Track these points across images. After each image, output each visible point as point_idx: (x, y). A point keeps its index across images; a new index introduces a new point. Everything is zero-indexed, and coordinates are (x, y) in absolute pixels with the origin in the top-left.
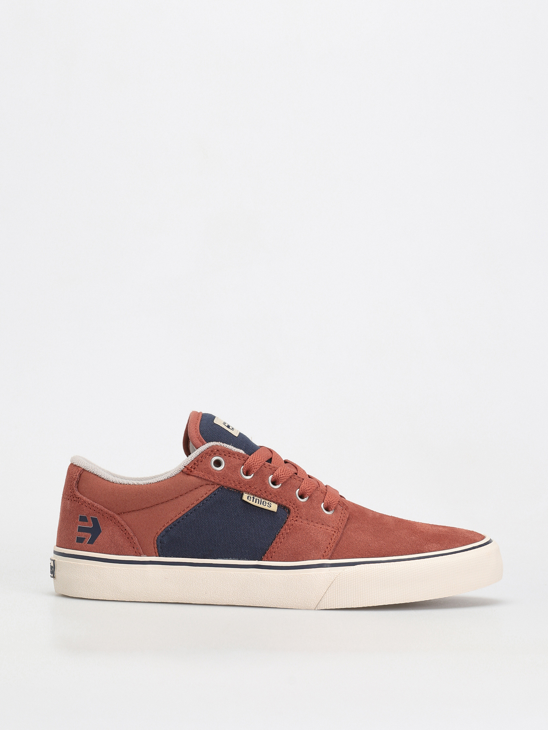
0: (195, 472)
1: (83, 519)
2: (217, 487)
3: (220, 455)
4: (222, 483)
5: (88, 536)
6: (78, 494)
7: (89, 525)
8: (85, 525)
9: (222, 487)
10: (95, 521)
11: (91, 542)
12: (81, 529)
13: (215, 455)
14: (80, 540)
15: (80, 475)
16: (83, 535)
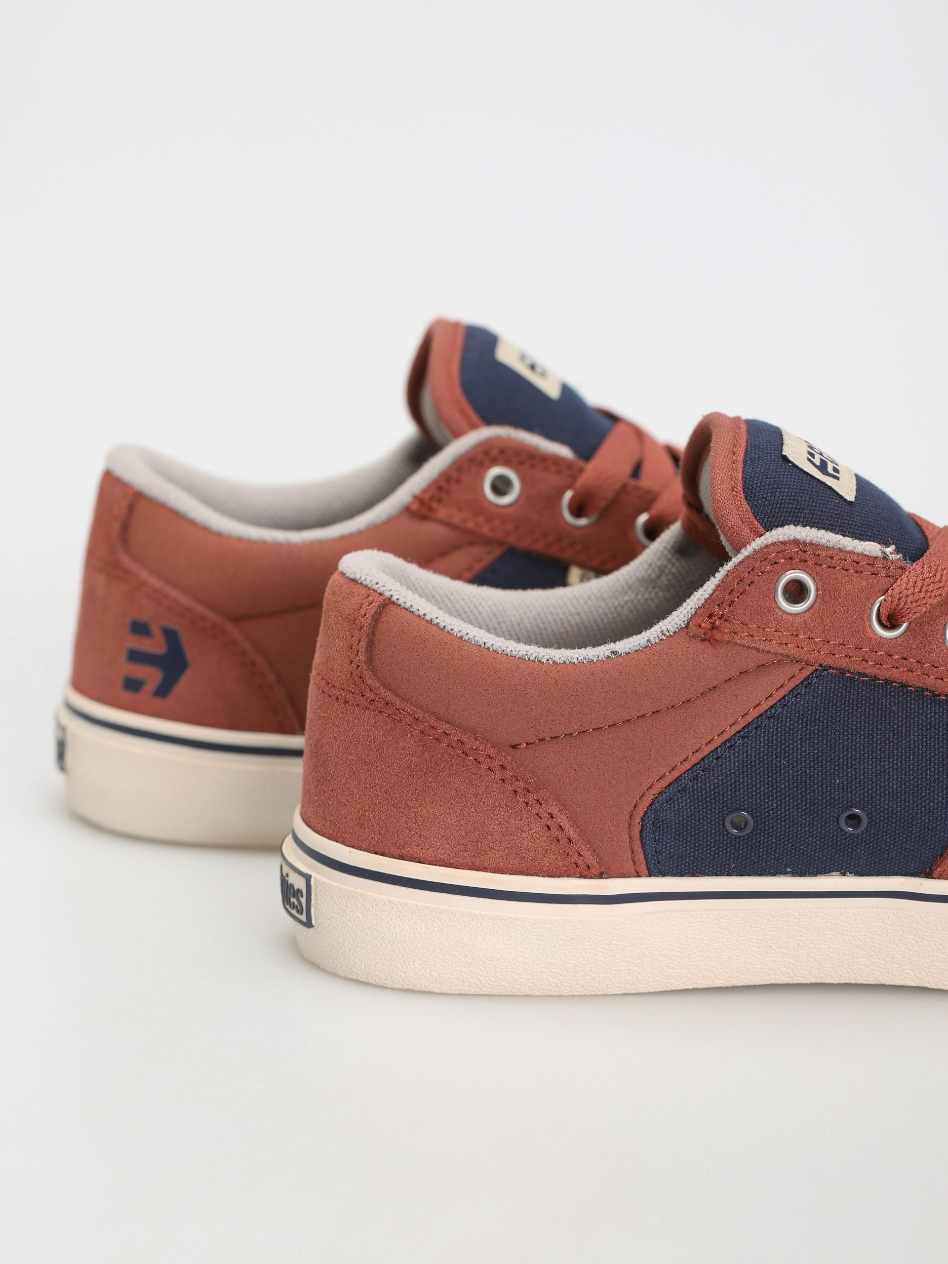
0: (442, 513)
1: (140, 629)
2: (497, 552)
3: (507, 463)
4: (512, 540)
5: (152, 676)
6: (127, 562)
7: (156, 645)
8: (147, 646)
9: (512, 551)
10: (171, 636)
11: (163, 691)
12: (135, 656)
13: (494, 462)
14: (133, 685)
15: (131, 508)
16: (140, 671)
